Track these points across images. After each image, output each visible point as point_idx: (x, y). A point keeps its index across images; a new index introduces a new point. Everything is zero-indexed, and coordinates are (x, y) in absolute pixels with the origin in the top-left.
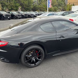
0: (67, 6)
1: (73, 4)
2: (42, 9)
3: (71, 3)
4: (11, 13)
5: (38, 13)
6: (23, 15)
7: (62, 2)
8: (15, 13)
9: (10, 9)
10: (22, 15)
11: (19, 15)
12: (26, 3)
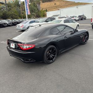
0: (40, 11)
1: (45, 10)
2: (14, 16)
3: (44, 8)
5: (11, 21)
7: (35, 8)
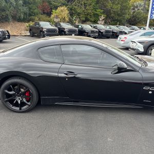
4: (80, 27)
6: (102, 31)
8: (87, 27)
9: (84, 19)
10: (100, 32)
12: (117, 8)
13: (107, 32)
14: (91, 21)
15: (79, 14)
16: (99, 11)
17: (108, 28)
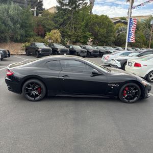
4: (71, 47)
8: (78, 48)
9: (74, 40)
10: (88, 51)
11: (82, 52)
12: (103, 31)
13: (95, 51)
14: (81, 42)
15: (70, 36)
16: (88, 34)
17: (95, 48)
